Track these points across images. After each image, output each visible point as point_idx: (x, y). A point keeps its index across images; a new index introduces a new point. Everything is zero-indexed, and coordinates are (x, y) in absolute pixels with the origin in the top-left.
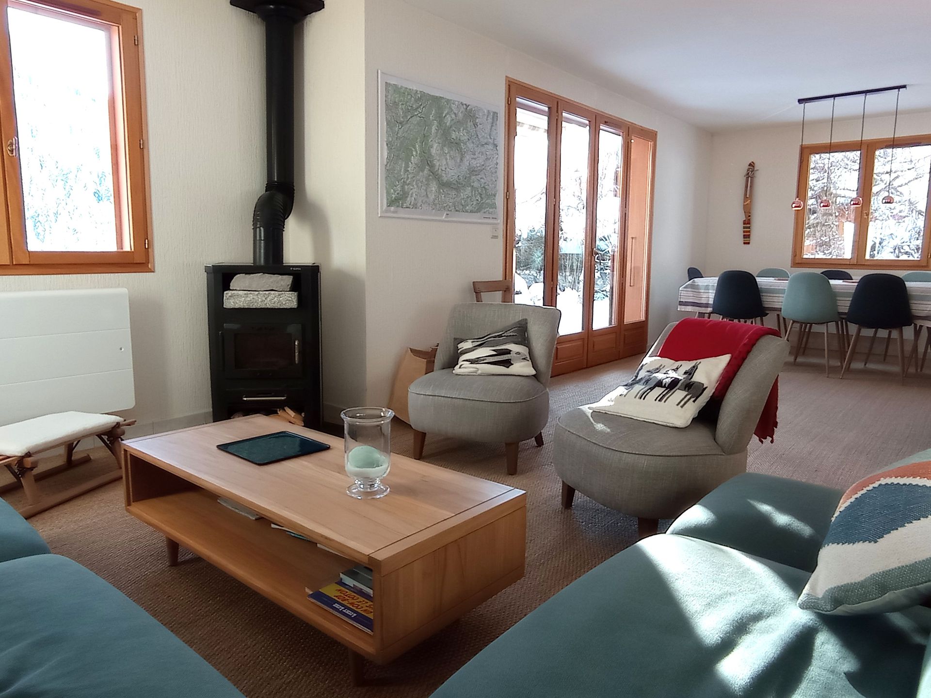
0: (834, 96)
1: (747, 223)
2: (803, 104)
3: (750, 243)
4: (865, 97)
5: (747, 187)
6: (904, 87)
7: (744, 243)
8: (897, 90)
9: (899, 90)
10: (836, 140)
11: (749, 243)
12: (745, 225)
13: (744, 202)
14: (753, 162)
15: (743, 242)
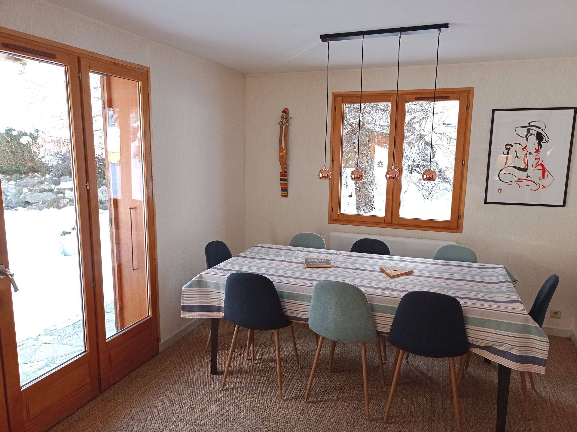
0: (363, 33)
1: (284, 175)
2: (326, 43)
3: (288, 196)
4: (400, 37)
5: (281, 136)
6: (446, 26)
7: (283, 196)
8: (437, 30)
9: (440, 30)
10: (367, 88)
11: (286, 196)
12: (282, 178)
13: (279, 153)
14: (286, 109)
15: (280, 195)
